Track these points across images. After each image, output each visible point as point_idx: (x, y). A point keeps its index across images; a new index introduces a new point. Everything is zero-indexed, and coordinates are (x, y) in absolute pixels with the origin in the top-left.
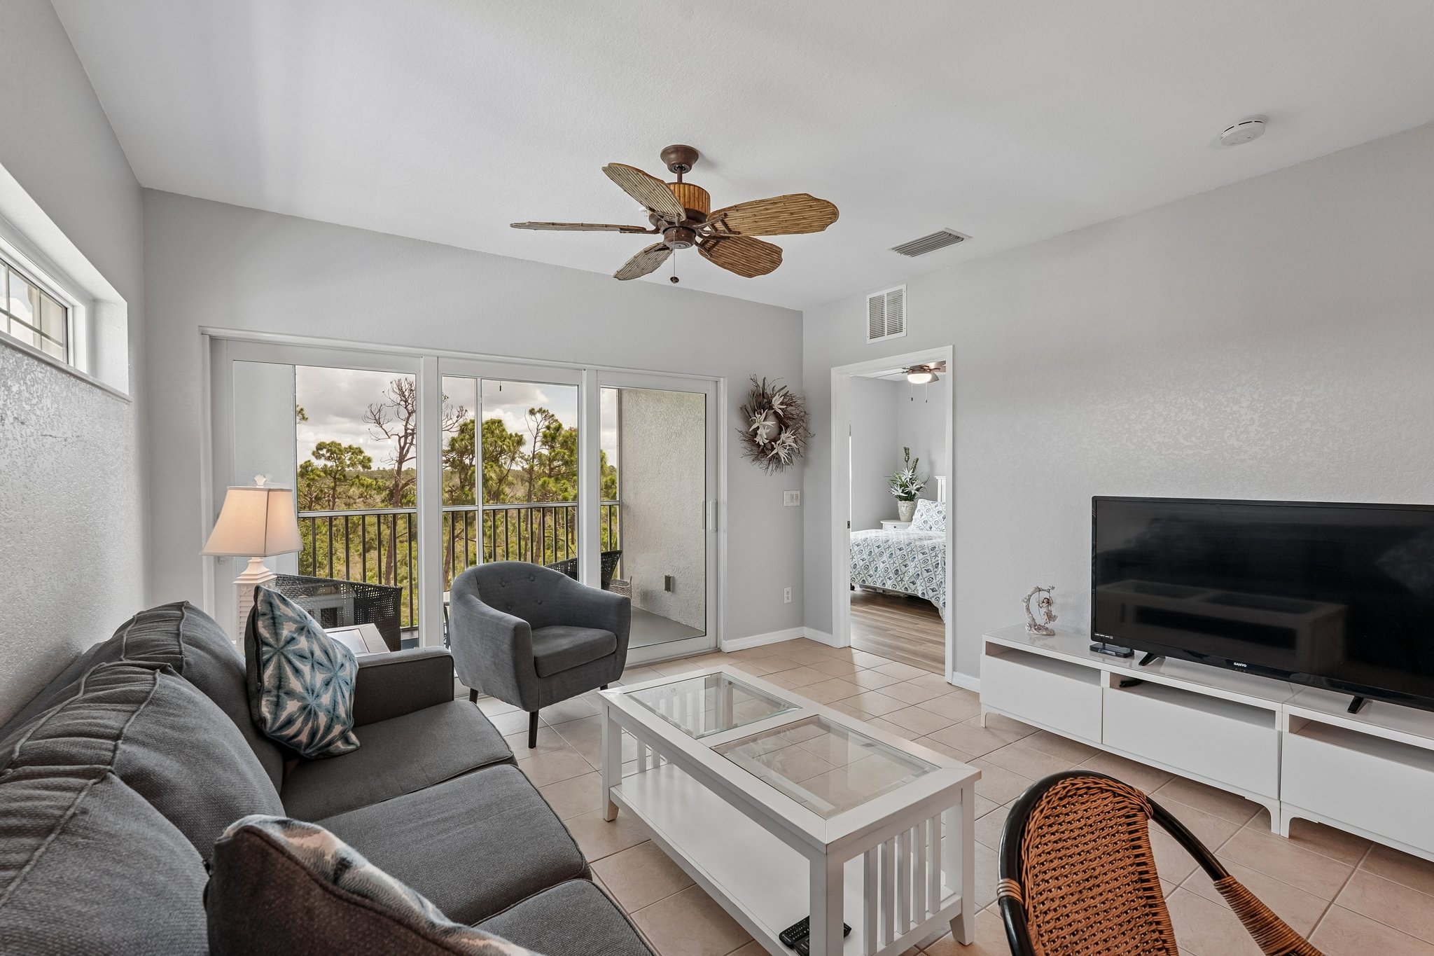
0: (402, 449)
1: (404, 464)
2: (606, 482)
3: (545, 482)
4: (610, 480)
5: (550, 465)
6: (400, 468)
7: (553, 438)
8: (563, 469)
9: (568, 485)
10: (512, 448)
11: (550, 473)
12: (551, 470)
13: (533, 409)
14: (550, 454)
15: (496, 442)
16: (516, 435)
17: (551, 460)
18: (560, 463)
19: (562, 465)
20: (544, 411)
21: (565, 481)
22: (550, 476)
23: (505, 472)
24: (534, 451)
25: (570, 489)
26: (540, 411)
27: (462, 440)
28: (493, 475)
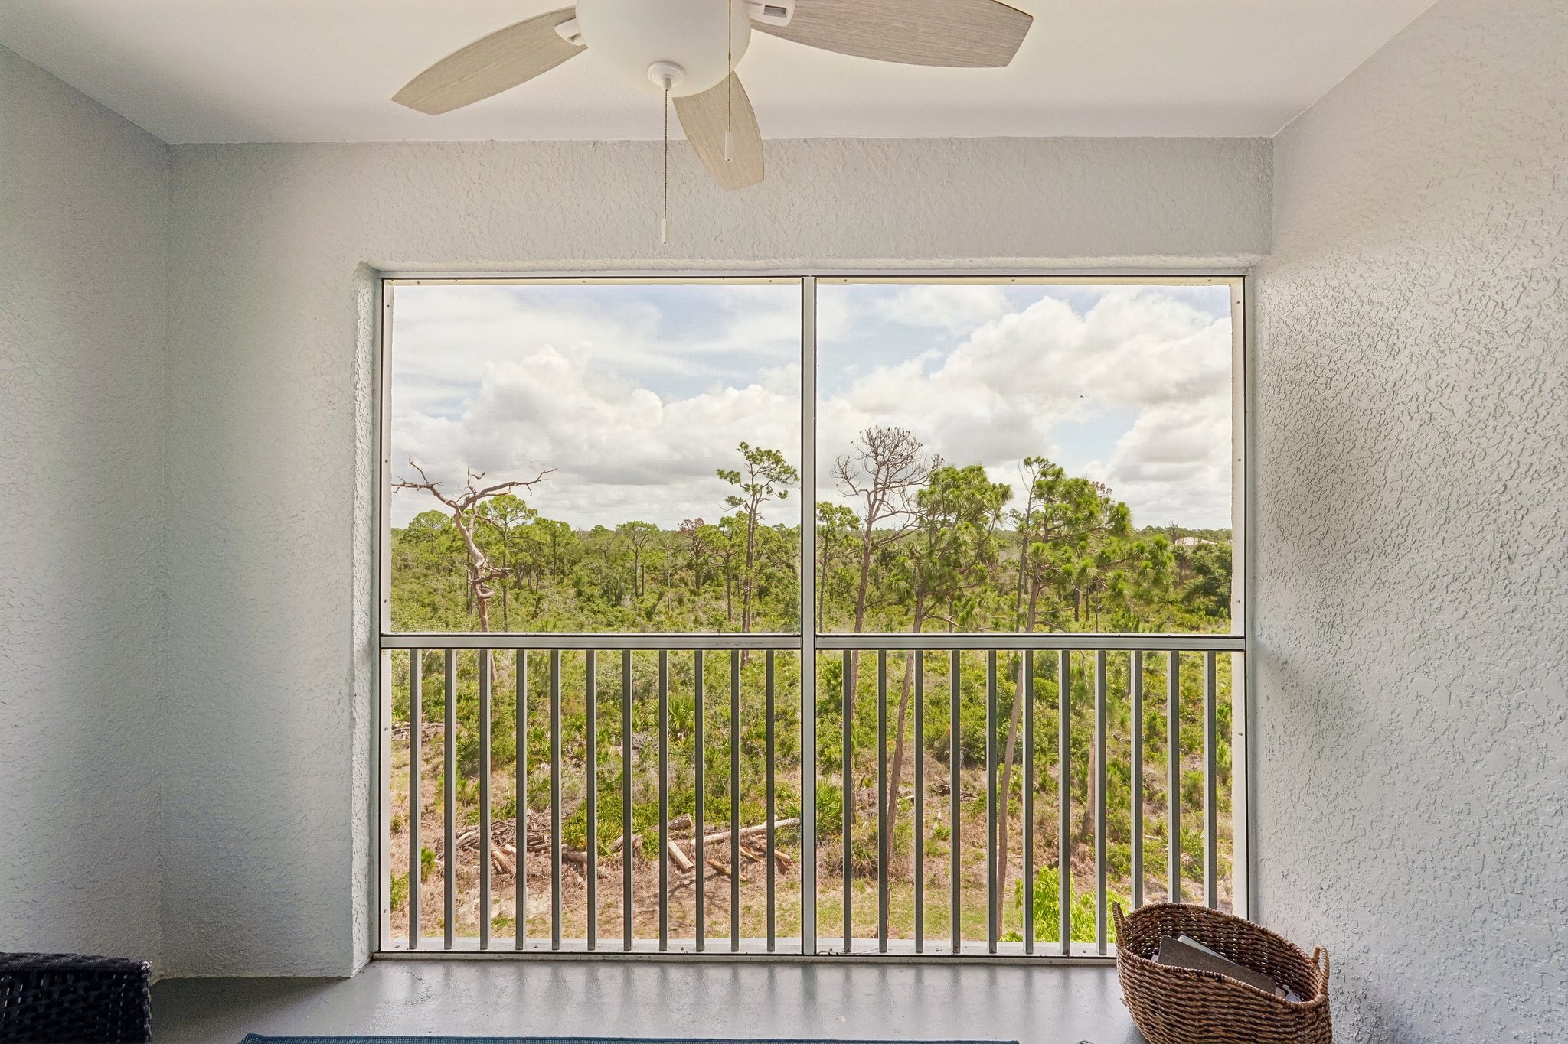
0: (872, 506)
1: (874, 523)
2: (1131, 549)
3: (1038, 548)
4: (1137, 547)
5: (1045, 526)
6: (869, 528)
7: (1051, 488)
8: (1065, 530)
9: (1071, 553)
10: (994, 502)
11: (1046, 536)
12: (1048, 531)
13: (1029, 459)
14: (1047, 509)
15: (973, 495)
16: (1001, 485)
17: (1048, 519)
18: (1061, 522)
19: (1064, 525)
20: (1043, 460)
21: (1067, 547)
22: (1046, 541)
23: (986, 534)
24: (1029, 509)
25: (1074, 559)
26: (1038, 460)
27: (932, 493)
28: (968, 538)
